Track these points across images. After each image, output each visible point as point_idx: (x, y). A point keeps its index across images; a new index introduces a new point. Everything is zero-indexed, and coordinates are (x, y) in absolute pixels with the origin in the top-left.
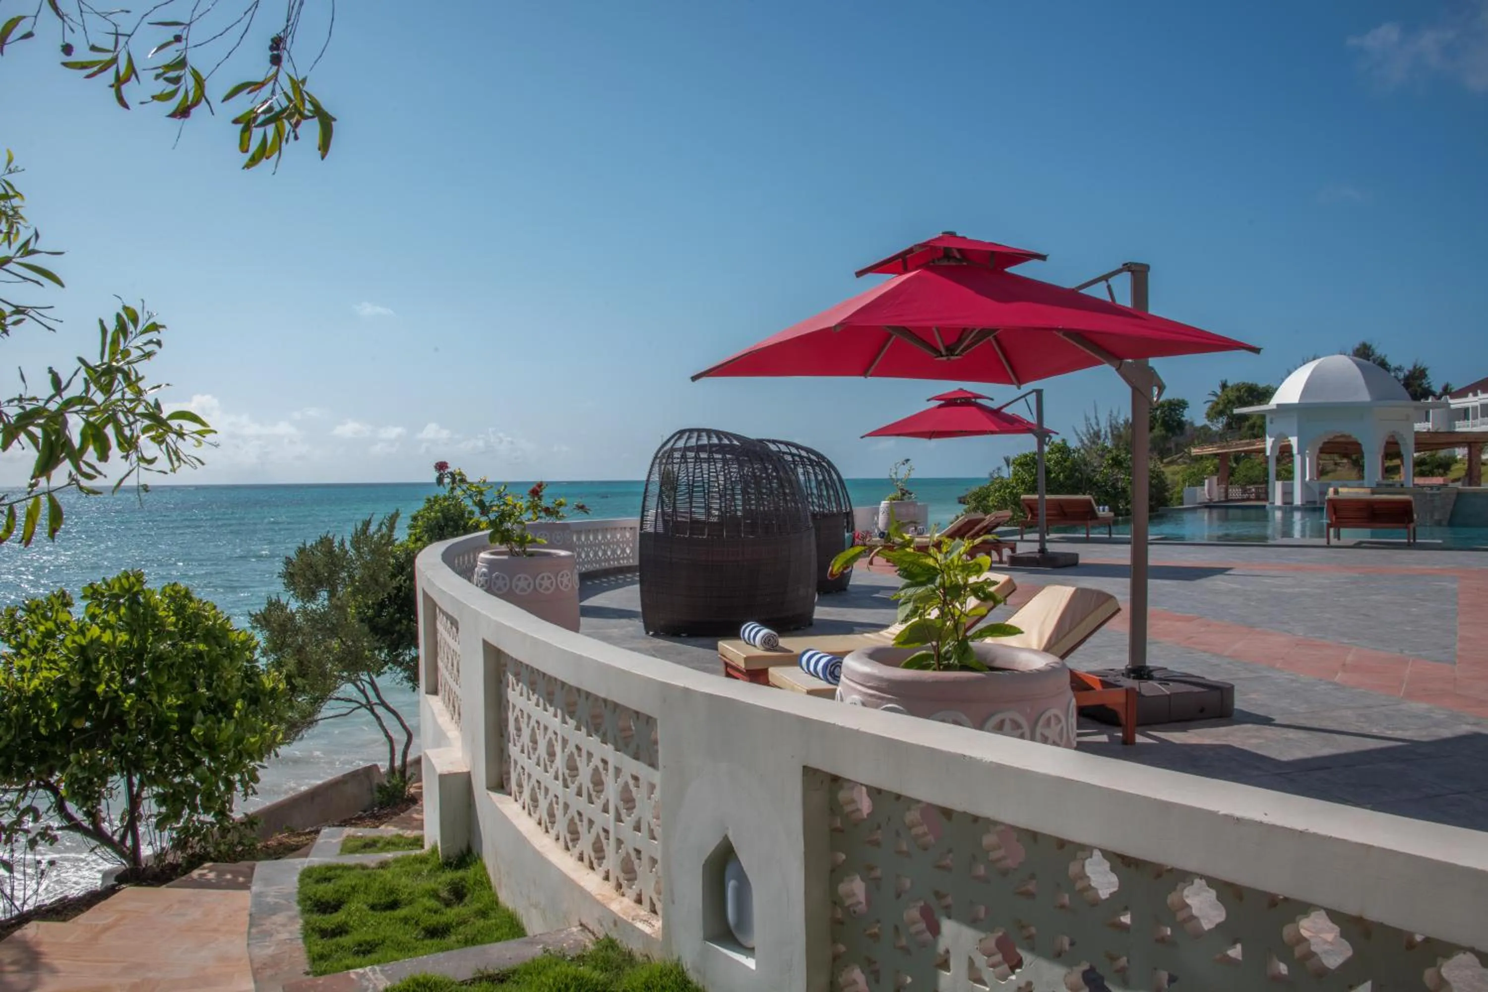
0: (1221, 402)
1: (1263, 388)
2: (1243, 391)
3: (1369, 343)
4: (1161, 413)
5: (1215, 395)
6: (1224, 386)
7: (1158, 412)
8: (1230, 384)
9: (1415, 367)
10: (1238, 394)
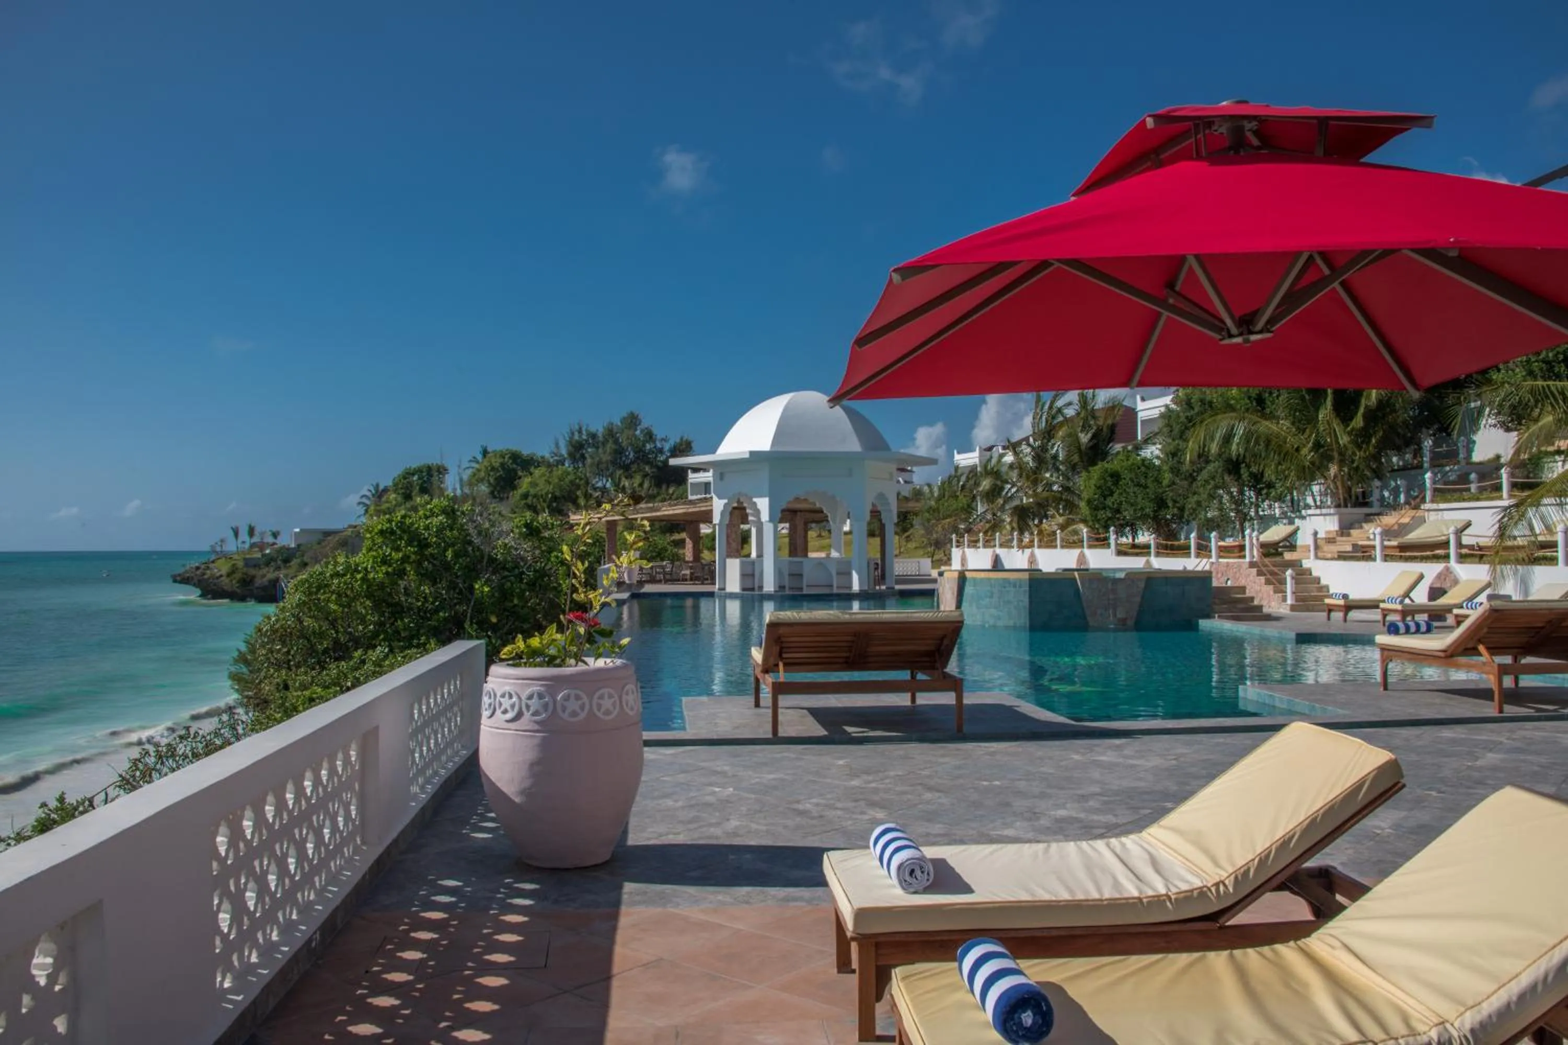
0: (484, 469)
1: (528, 455)
2: (507, 457)
3: (636, 413)
4: (419, 479)
5: (475, 460)
6: (485, 453)
7: (415, 478)
8: (489, 449)
9: (682, 439)
10: (502, 460)
